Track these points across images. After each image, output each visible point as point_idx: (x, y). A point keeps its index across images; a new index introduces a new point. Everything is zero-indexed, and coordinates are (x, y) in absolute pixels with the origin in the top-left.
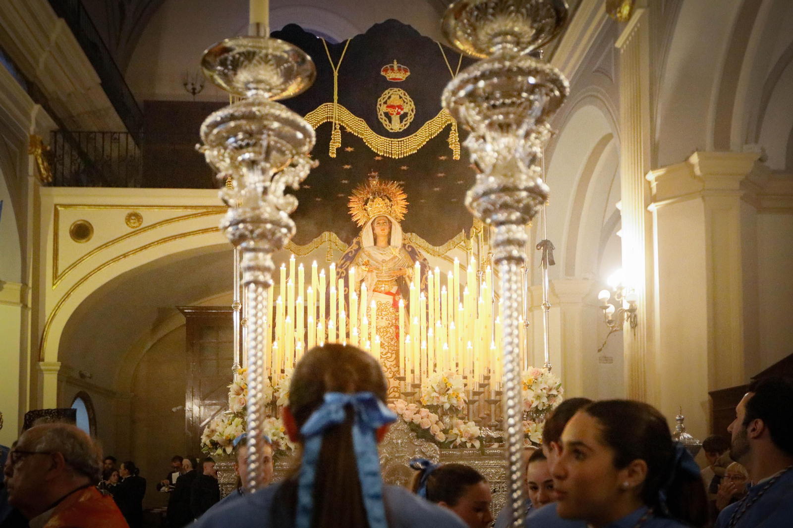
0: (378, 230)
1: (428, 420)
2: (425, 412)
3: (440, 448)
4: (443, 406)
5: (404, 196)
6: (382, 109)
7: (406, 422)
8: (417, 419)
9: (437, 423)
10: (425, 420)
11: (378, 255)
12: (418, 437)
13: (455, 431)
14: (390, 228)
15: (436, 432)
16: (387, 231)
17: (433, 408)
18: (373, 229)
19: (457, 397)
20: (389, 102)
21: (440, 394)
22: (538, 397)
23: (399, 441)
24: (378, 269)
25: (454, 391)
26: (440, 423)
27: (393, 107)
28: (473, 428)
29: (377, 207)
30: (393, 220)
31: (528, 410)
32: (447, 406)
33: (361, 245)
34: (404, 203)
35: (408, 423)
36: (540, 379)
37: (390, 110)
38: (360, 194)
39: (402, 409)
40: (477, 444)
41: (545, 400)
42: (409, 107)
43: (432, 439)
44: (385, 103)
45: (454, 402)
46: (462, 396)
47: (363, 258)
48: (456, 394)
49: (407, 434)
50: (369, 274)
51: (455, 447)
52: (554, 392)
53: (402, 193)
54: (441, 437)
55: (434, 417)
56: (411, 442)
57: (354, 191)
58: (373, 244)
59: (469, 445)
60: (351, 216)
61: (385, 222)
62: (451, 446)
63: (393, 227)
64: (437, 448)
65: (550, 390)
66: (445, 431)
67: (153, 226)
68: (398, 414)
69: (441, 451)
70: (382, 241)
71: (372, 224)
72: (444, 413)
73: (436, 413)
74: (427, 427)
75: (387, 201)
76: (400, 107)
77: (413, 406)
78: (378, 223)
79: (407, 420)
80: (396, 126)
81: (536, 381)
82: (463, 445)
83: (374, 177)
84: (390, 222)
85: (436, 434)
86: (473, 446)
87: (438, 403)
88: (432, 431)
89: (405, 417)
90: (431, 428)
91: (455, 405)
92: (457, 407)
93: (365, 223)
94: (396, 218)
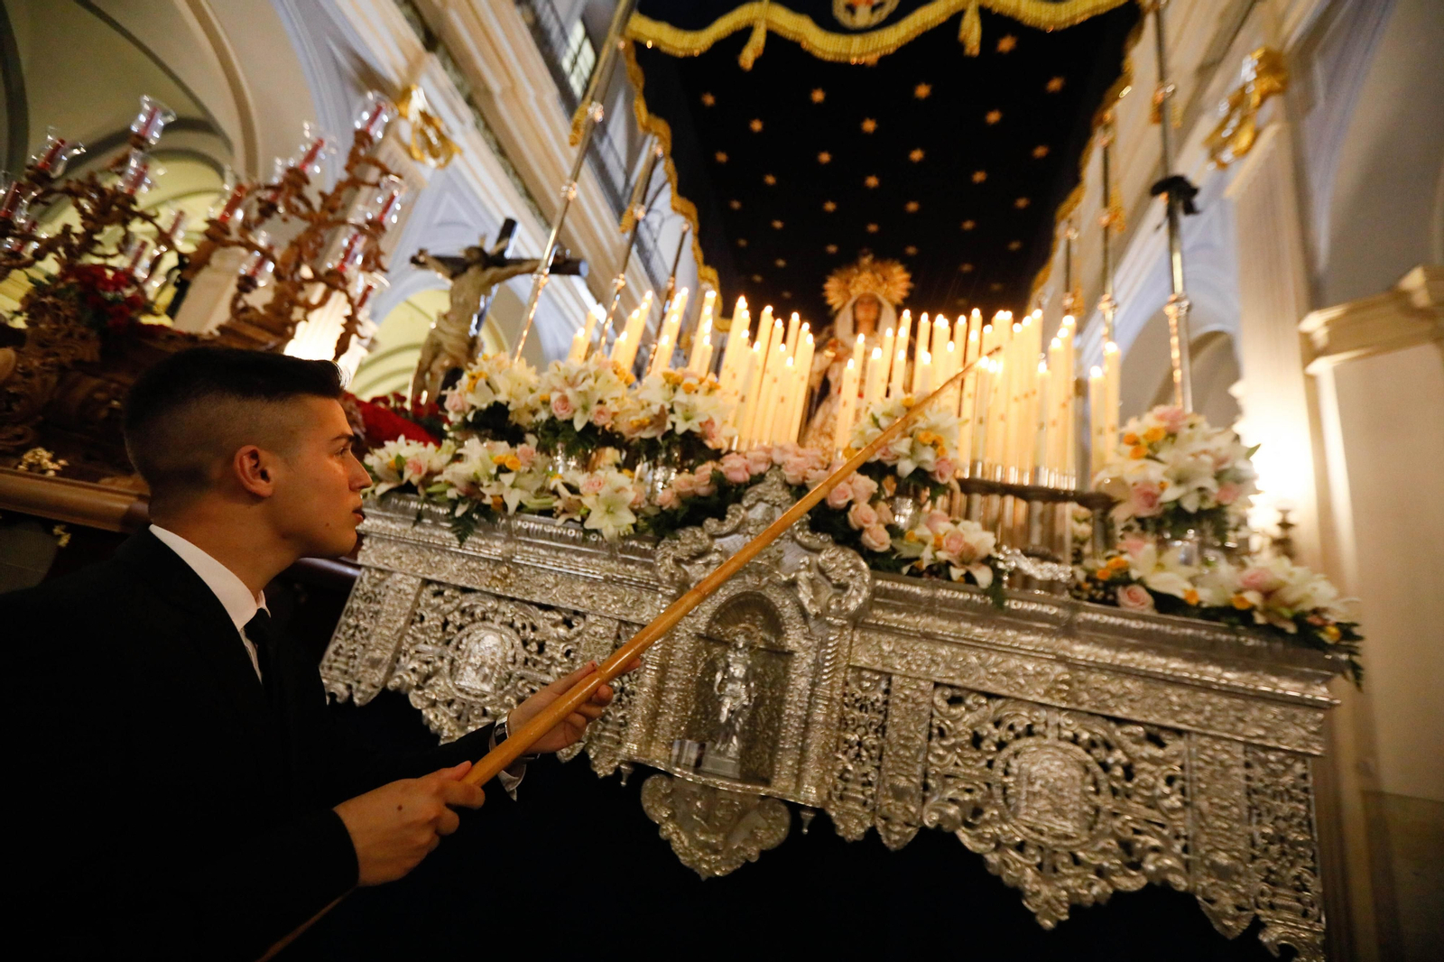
0: (861, 314)
1: (848, 489)
3: (873, 567)
4: (895, 467)
5: (907, 276)
9: (873, 503)
12: (816, 528)
13: (921, 533)
14: (879, 313)
15: (866, 522)
16: (872, 315)
18: (854, 314)
19: (935, 444)
25: (929, 429)
26: (885, 508)
29: (862, 286)
30: (884, 302)
32: (906, 467)
33: (833, 333)
34: (905, 285)
35: (794, 489)
38: (844, 274)
39: (784, 454)
40: (983, 576)
43: (852, 539)
45: (928, 456)
48: (933, 436)
51: (916, 574)
53: (903, 273)
54: (878, 539)
55: (869, 485)
56: (794, 537)
58: (851, 331)
59: (956, 573)
61: (872, 302)
62: (905, 570)
63: (884, 311)
64: (864, 565)
66: (895, 529)
68: (773, 465)
69: (874, 578)
70: (866, 327)
71: (854, 307)
72: (902, 485)
73: (877, 479)
74: (841, 503)
75: (880, 278)
78: (862, 303)
79: (793, 478)
80: (863, 17)
82: (939, 571)
83: (867, 254)
84: (880, 305)
85: (866, 526)
86: (969, 578)
87: (884, 458)
88: (854, 518)
89: (787, 470)
90: (853, 507)
91: (929, 468)
92: (933, 473)
93: (843, 305)
94: (891, 301)
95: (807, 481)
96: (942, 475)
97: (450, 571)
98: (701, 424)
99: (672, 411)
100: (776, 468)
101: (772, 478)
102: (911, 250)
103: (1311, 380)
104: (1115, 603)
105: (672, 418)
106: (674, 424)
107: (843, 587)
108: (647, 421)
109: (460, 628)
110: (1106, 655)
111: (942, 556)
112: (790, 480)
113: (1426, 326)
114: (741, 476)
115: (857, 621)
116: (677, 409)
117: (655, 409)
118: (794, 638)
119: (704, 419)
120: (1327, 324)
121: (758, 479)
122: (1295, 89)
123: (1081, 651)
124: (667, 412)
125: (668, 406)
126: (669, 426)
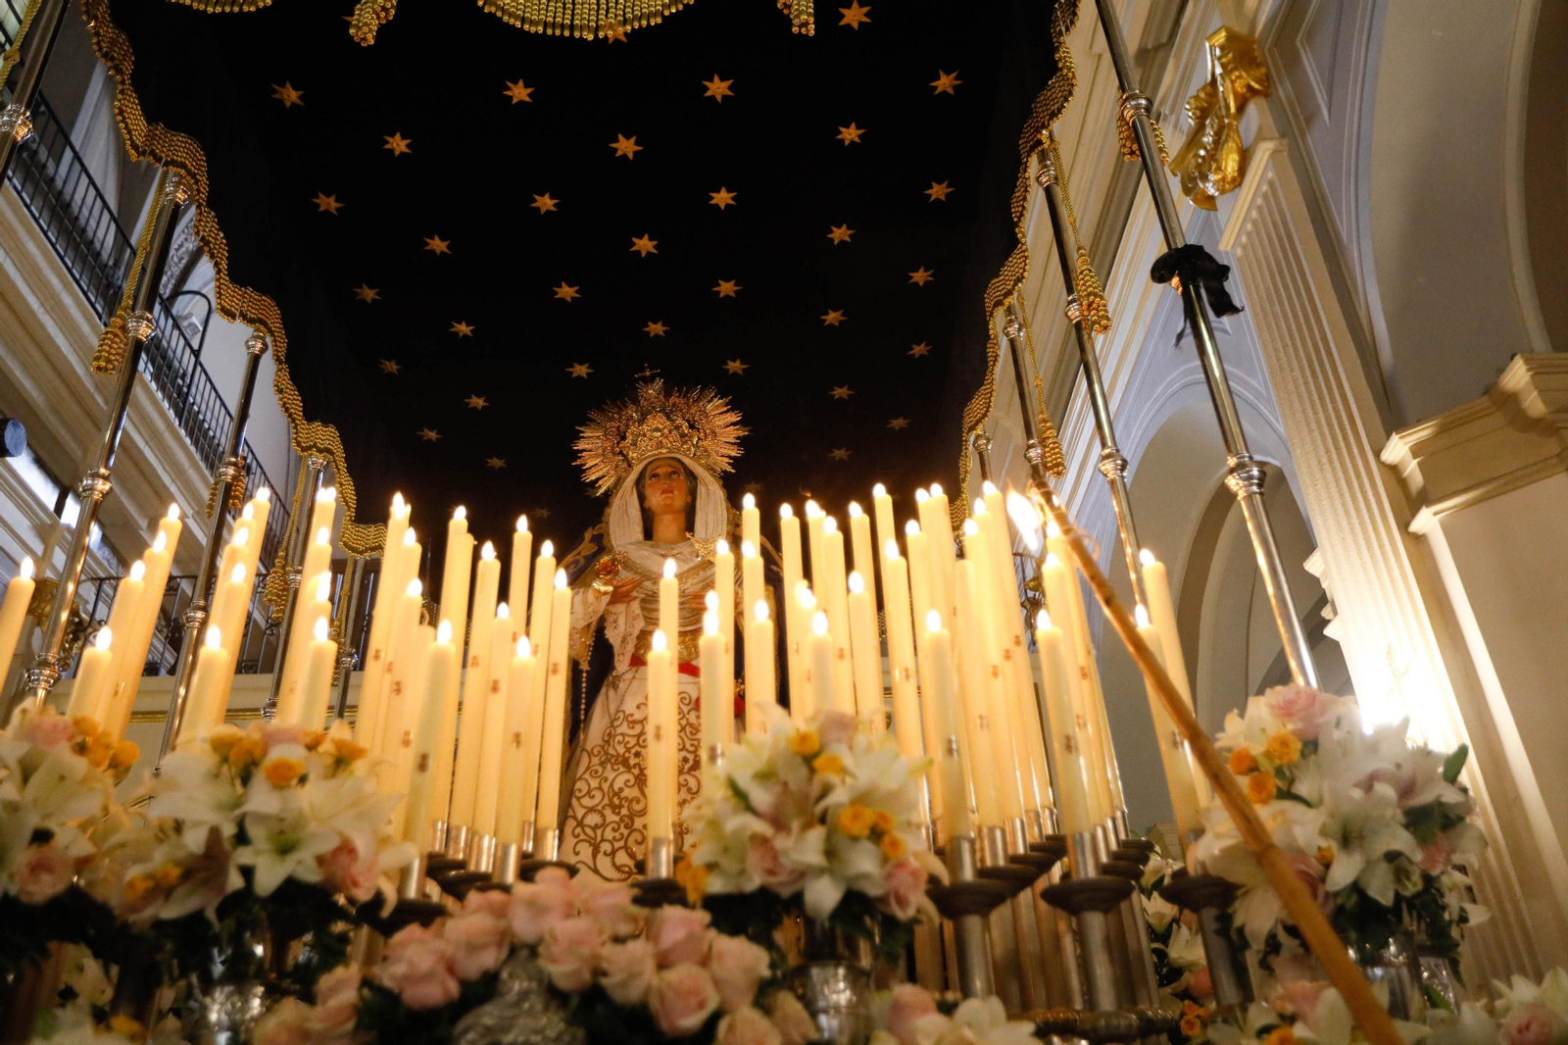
0: (656, 500)
1: (701, 976)
2: (685, 927)
4: (798, 899)
5: (733, 417)
8: (632, 975)
9: (761, 1000)
10: (682, 974)
14: (693, 493)
16: (679, 500)
17: (740, 912)
18: (642, 498)
19: (877, 834)
22: (1351, 833)
25: (858, 801)
26: (787, 1003)
30: (699, 470)
32: (824, 895)
33: (605, 541)
34: (733, 434)
35: (575, 1001)
38: (612, 419)
45: (865, 862)
48: (869, 816)
50: (620, 608)
53: (726, 412)
55: (745, 956)
57: (593, 415)
58: (640, 536)
60: (580, 470)
61: (674, 473)
63: (701, 490)
65: (1411, 786)
68: (521, 952)
71: (639, 483)
72: (816, 953)
74: (692, 1021)
75: (682, 422)
78: (655, 475)
81: (1311, 754)
83: (651, 380)
84: (692, 477)
87: (773, 880)
89: (554, 960)
90: (723, 1027)
91: (873, 891)
92: (883, 899)
93: (619, 482)
94: (710, 469)
95: (604, 981)
96: (902, 902)
98: (321, 860)
99: (242, 838)
100: (524, 953)
101: (517, 982)
102: (734, 366)
103: (1418, 543)
105: (244, 856)
106: (247, 872)
108: (175, 873)
112: (563, 984)
113: (1552, 447)
114: (436, 992)
116: (254, 831)
117: (195, 841)
119: (327, 846)
120: (1416, 451)
121: (481, 989)
122: (1283, 90)
124: (227, 846)
125: (228, 830)
126: (235, 881)
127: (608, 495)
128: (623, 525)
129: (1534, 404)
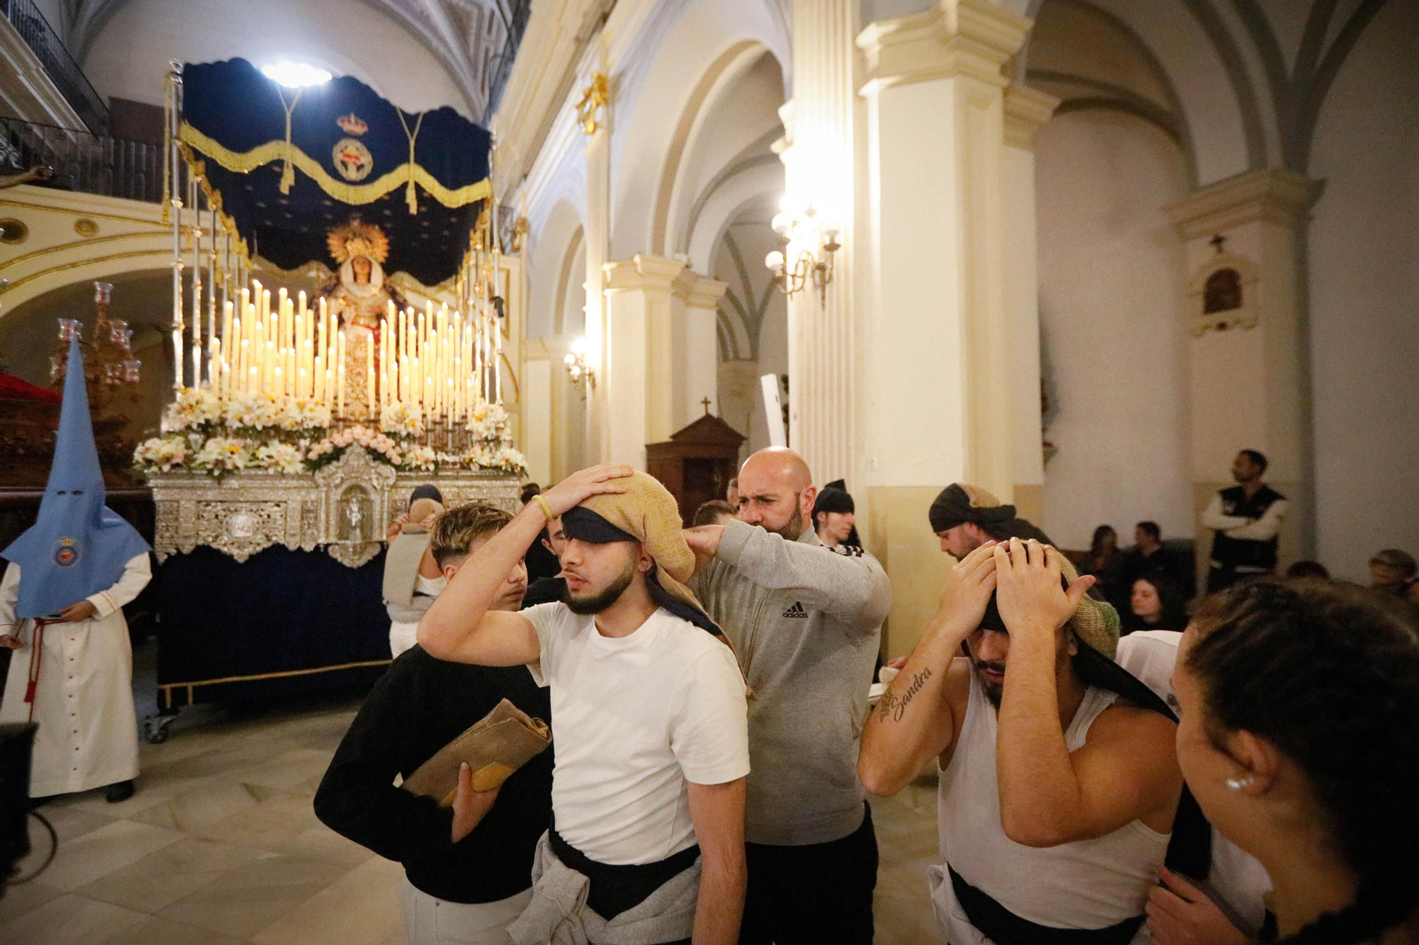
0: (358, 268)
1: (384, 445)
2: (381, 437)
3: (396, 469)
4: (399, 433)
5: (386, 240)
6: (338, 157)
7: (362, 446)
8: (373, 444)
9: (394, 448)
10: (382, 445)
11: (357, 291)
12: (374, 460)
13: (411, 455)
14: (370, 268)
15: (392, 456)
16: (366, 271)
17: (388, 434)
18: (353, 267)
19: (414, 426)
20: (346, 152)
21: (397, 422)
22: (488, 429)
23: (356, 463)
24: (355, 303)
25: (412, 420)
26: (398, 448)
27: (348, 156)
28: (428, 453)
29: (356, 247)
30: (373, 262)
31: (479, 439)
32: (404, 433)
33: (341, 279)
34: (385, 247)
35: (365, 447)
36: (490, 414)
37: (346, 159)
38: (340, 232)
39: (358, 435)
40: (432, 467)
41: (493, 431)
42: (367, 159)
43: (388, 461)
44: (342, 151)
45: (411, 430)
46: (419, 424)
47: (342, 293)
48: (413, 423)
49: (364, 456)
50: (347, 309)
51: (411, 470)
52: (501, 425)
53: (383, 237)
54: (397, 460)
55: (391, 442)
56: (367, 463)
58: (353, 281)
59: (423, 468)
60: (330, 252)
61: (365, 263)
62: (407, 468)
63: (373, 268)
64: (393, 469)
65: (499, 423)
66: (402, 455)
67: (112, 238)
68: (355, 439)
69: (397, 473)
70: (362, 279)
71: (352, 262)
72: (402, 439)
73: (394, 439)
74: (383, 451)
75: (368, 243)
76: (357, 158)
77: (370, 432)
78: (358, 262)
79: (364, 444)
80: (352, 174)
81: (486, 415)
82: (418, 468)
83: (354, 219)
84: (370, 264)
86: (427, 469)
88: (388, 455)
90: (387, 450)
93: (345, 260)
94: (376, 260)
96: (416, 434)
97: (210, 495)
99: (305, 419)
101: (355, 444)
103: (605, 301)
104: (470, 469)
105: (306, 422)
106: (307, 424)
107: (388, 478)
108: (294, 424)
109: (225, 516)
110: (468, 483)
111: (419, 463)
114: (343, 445)
115: (394, 486)
116: (307, 418)
117: (297, 419)
118: (374, 496)
123: (461, 483)
124: (303, 420)
127: (340, 265)
128: (346, 274)
129: (639, 268)
